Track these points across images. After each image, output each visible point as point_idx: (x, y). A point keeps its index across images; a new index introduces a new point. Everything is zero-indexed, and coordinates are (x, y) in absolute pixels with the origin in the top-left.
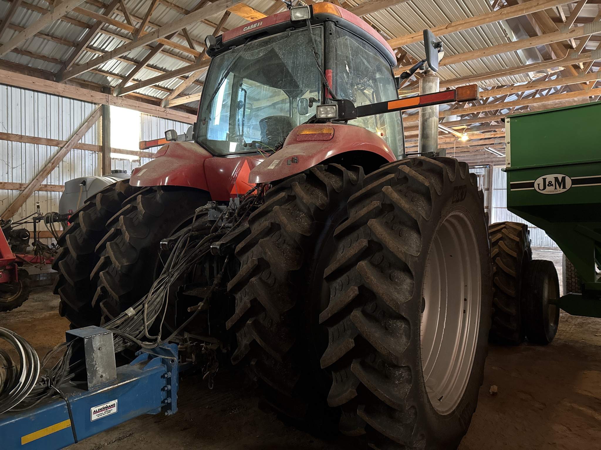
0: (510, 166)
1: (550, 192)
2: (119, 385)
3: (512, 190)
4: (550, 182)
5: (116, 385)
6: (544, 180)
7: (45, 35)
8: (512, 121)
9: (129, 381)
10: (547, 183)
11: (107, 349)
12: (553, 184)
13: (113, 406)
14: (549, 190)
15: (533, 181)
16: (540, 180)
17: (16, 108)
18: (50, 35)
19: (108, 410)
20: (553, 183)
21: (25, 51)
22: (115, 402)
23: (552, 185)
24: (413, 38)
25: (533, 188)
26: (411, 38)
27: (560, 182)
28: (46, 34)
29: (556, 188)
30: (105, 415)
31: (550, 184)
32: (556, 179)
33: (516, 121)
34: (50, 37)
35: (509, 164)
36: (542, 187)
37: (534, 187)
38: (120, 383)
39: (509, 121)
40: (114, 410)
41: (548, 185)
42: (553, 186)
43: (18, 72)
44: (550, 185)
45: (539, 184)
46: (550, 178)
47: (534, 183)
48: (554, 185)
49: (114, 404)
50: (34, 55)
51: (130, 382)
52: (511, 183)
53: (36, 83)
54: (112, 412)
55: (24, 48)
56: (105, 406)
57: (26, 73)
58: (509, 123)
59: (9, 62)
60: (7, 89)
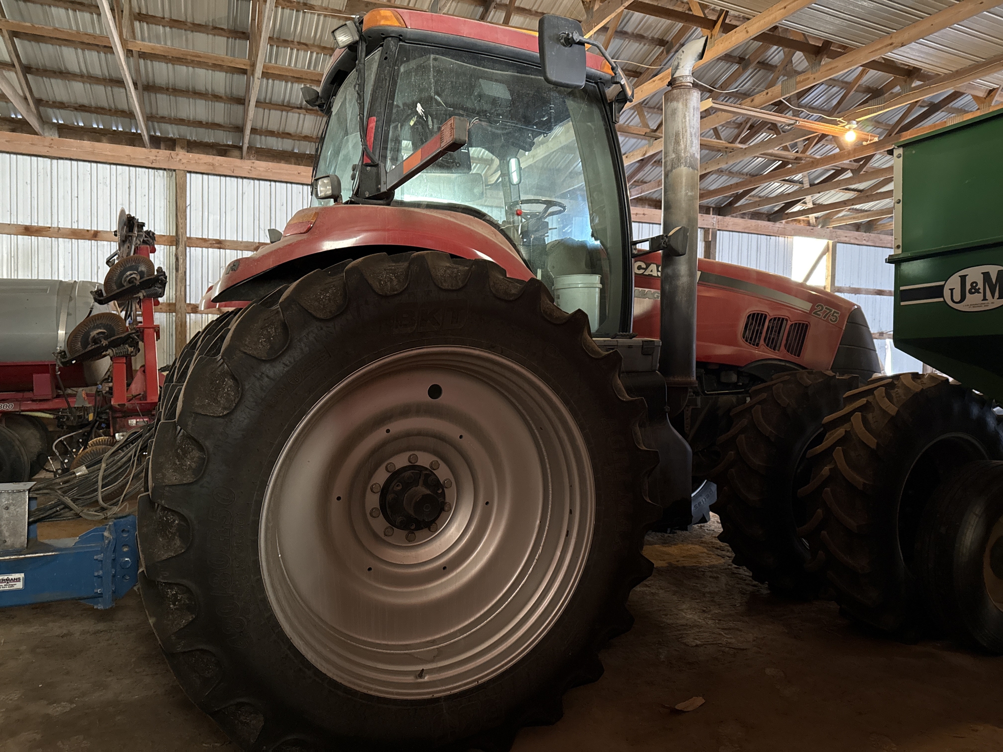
0: (901, 252)
1: (974, 306)
2: (27, 556)
3: (902, 303)
4: (974, 285)
5: (23, 556)
6: (963, 278)
7: (298, 108)
8: (906, 153)
9: (42, 554)
10: (968, 287)
11: (17, 510)
12: (979, 289)
13: (18, 580)
14: (973, 303)
15: (942, 283)
16: (954, 282)
17: (280, 210)
18: (303, 107)
19: (10, 583)
20: (980, 285)
21: (283, 133)
22: (22, 576)
23: (978, 291)
24: (785, 8)
25: (941, 299)
26: (782, 8)
27: (994, 283)
28: (299, 106)
29: (985, 299)
30: (6, 589)
31: (974, 289)
32: (986, 275)
33: (914, 152)
34: (304, 111)
35: (898, 247)
36: (957, 297)
37: (943, 297)
38: (29, 554)
39: (902, 153)
40: (19, 585)
41: (971, 292)
42: (980, 293)
43: (282, 162)
44: (973, 291)
45: (952, 290)
46: (974, 274)
47: (943, 286)
48: (981, 291)
49: (19, 579)
50: (294, 136)
51: (44, 556)
52: (902, 288)
53: (303, 174)
54: (15, 587)
55: (281, 129)
56: (5, 577)
57: (293, 161)
58: (901, 158)
59: (271, 149)
60: (270, 185)
